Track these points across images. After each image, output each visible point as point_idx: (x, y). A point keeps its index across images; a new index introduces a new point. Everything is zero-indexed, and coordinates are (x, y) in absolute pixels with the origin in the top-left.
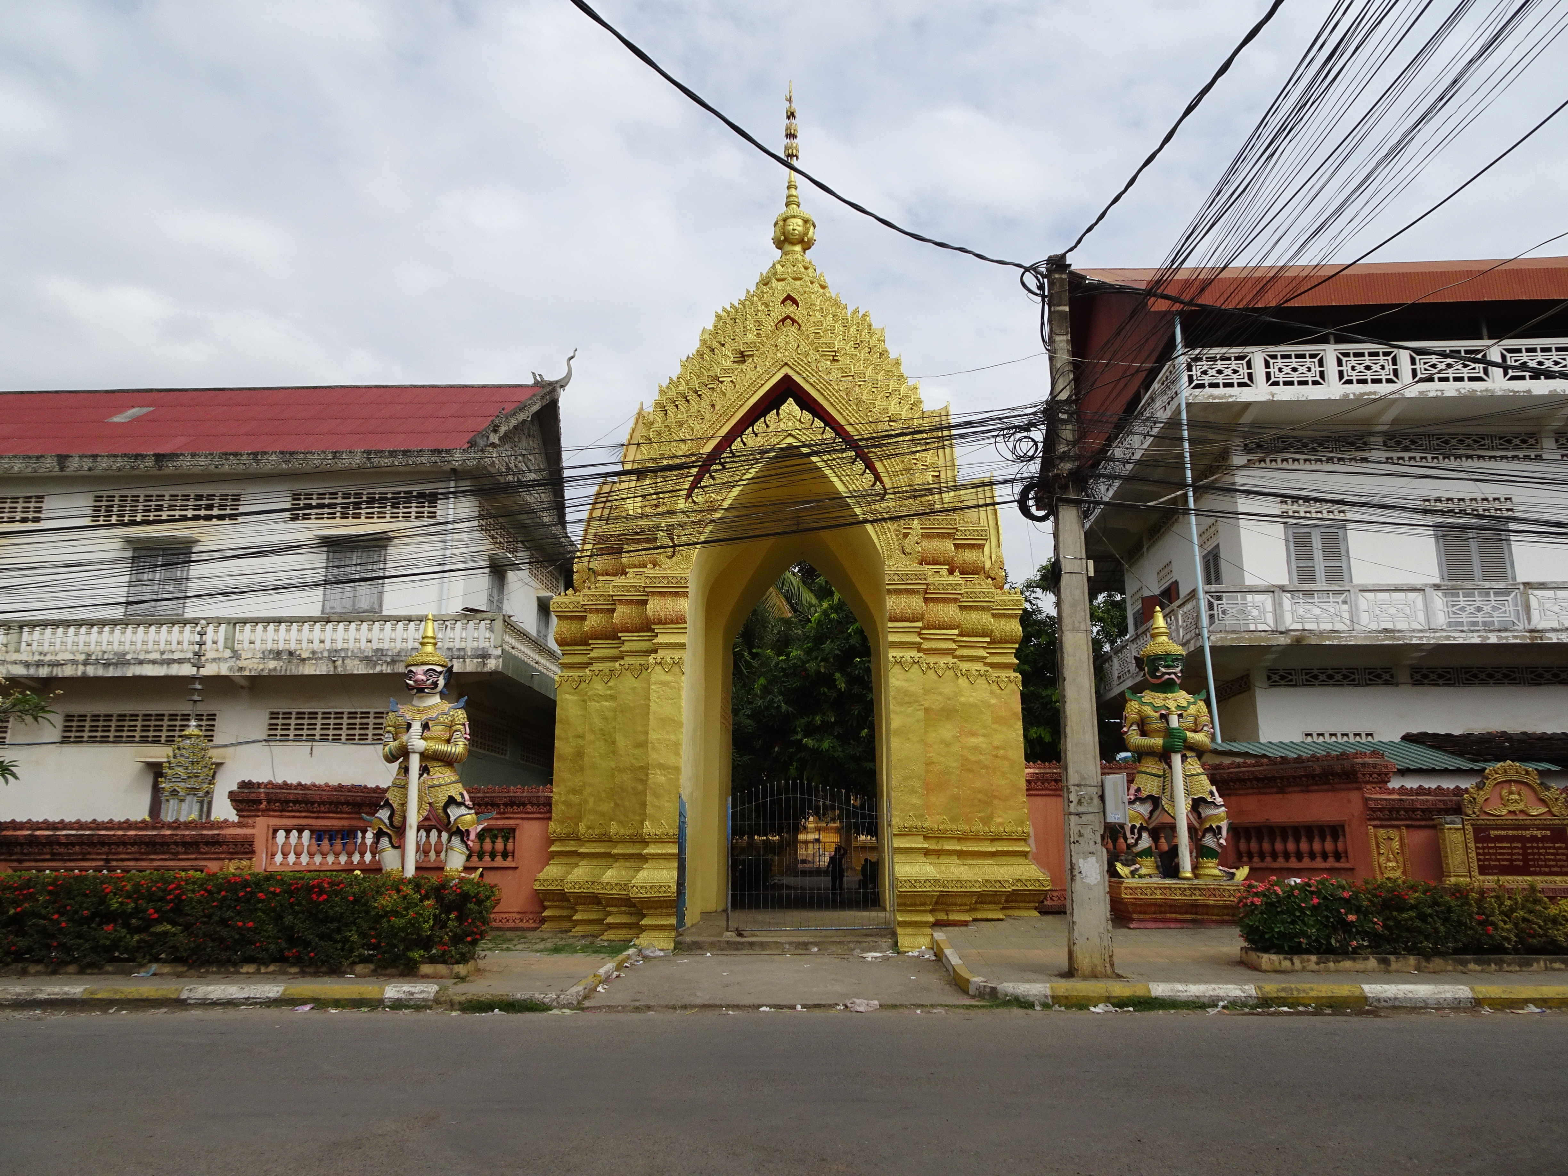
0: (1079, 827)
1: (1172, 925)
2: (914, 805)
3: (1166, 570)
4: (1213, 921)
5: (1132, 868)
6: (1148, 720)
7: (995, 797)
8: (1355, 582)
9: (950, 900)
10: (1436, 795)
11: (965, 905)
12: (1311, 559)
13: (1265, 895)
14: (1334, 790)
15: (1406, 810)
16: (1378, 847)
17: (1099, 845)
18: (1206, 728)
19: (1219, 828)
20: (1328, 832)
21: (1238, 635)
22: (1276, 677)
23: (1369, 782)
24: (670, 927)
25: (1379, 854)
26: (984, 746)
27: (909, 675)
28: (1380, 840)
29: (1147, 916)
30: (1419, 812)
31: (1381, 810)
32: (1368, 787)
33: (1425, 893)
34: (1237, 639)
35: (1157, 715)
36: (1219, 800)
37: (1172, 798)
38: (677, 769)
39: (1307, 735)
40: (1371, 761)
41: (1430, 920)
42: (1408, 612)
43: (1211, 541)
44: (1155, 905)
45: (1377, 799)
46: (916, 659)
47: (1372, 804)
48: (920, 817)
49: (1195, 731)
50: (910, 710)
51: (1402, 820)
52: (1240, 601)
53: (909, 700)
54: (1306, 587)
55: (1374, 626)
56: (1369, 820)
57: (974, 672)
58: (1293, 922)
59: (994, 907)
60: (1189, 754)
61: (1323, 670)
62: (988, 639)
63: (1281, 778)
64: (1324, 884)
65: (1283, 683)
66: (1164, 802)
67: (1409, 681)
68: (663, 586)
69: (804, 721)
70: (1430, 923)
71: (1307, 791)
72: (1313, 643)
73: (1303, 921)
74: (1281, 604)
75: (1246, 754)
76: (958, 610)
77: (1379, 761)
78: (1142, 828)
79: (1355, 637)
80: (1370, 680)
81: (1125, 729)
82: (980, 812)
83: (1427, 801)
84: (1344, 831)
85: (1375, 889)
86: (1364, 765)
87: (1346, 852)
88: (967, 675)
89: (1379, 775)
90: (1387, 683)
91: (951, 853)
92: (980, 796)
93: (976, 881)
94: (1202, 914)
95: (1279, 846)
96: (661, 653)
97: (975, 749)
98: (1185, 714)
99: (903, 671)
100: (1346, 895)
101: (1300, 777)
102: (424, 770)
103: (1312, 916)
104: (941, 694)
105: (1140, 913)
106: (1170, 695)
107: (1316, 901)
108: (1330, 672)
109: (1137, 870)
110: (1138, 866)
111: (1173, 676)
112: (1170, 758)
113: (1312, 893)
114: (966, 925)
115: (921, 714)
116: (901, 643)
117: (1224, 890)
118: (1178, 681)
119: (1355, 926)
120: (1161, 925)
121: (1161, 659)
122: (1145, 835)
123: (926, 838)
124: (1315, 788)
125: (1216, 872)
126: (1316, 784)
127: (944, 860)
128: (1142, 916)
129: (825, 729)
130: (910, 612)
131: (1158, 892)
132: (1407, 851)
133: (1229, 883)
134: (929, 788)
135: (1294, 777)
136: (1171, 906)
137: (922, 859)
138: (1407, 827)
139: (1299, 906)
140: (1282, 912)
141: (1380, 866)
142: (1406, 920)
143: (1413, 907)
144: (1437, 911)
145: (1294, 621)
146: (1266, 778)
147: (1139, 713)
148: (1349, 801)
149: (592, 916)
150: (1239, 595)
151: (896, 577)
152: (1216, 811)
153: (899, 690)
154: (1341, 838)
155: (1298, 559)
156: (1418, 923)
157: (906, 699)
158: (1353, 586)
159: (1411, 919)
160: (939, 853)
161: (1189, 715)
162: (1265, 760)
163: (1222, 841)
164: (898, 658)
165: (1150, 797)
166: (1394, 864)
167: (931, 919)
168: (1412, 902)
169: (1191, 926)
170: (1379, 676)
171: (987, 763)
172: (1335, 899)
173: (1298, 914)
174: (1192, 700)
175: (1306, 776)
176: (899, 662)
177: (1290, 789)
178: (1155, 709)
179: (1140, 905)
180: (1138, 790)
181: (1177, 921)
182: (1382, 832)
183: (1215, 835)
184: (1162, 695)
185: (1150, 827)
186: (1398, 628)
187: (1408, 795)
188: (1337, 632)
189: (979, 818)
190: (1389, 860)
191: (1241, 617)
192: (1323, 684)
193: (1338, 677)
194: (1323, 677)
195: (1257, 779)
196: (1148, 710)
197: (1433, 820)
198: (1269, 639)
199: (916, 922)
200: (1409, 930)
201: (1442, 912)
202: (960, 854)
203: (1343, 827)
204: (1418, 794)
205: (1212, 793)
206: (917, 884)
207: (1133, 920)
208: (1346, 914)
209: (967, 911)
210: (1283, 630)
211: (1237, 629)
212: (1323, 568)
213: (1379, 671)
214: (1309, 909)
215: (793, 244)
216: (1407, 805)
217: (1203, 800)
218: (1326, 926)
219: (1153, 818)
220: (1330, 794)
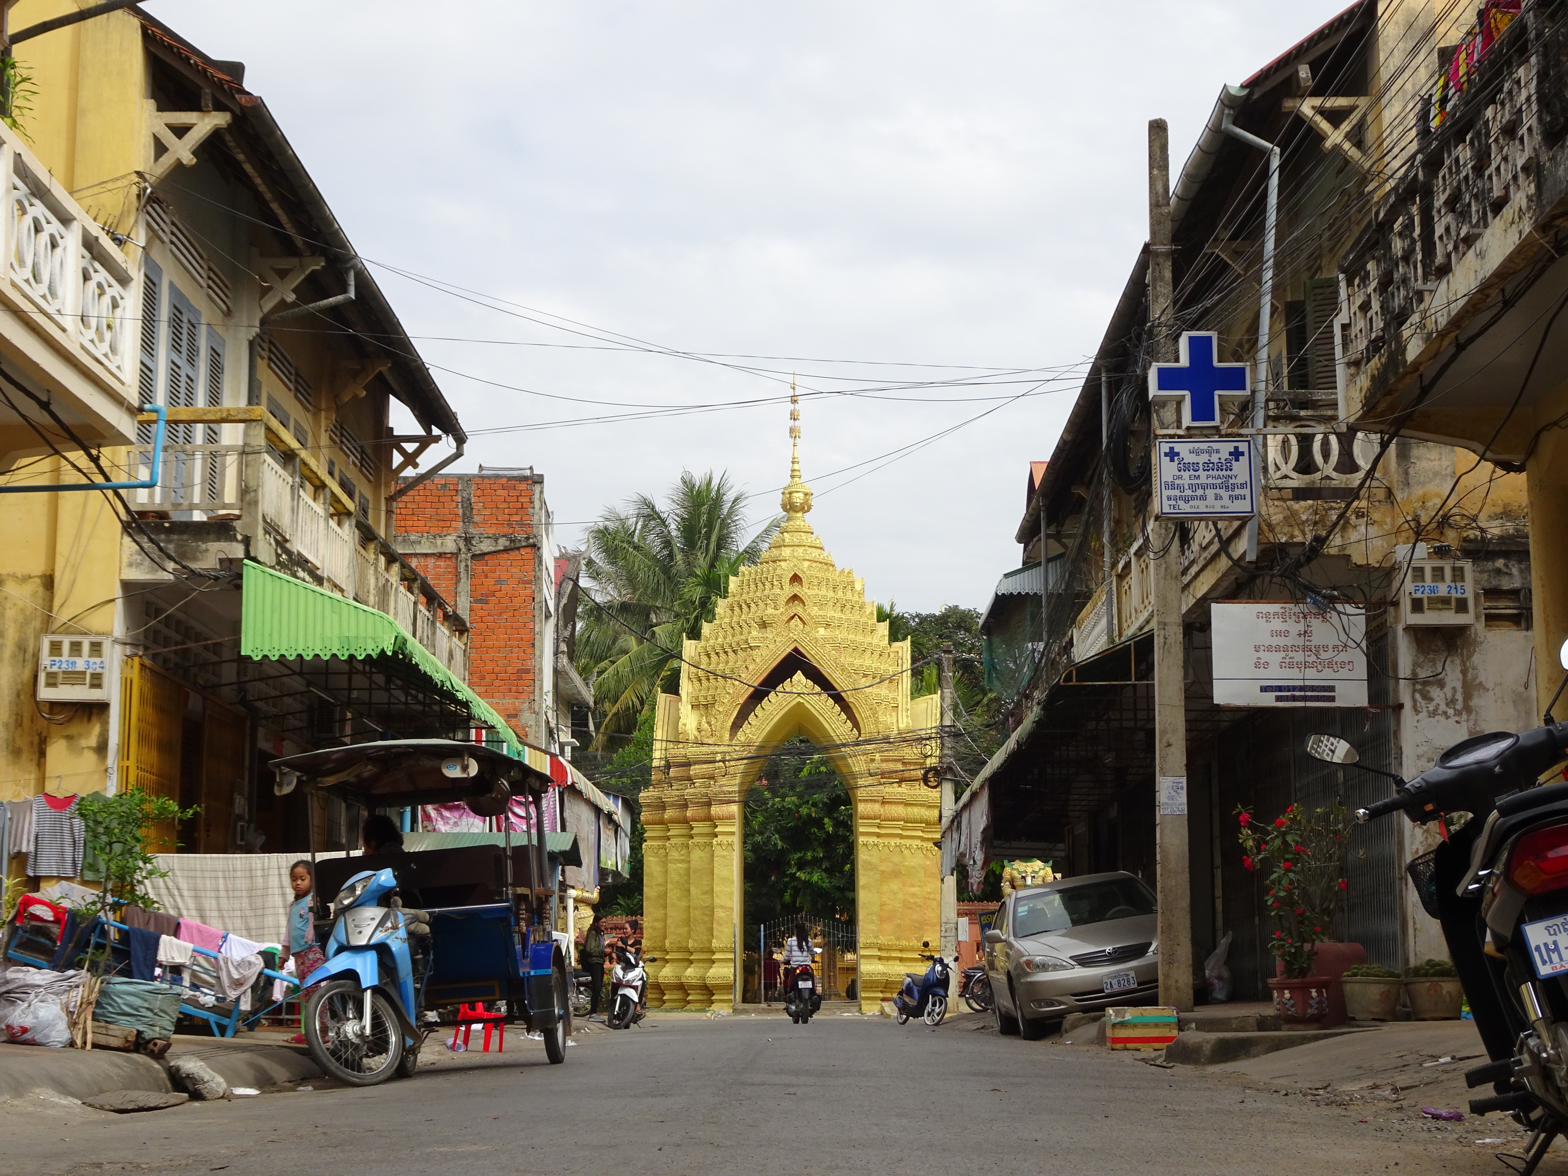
0: (945, 943)
2: (872, 930)
7: (926, 924)
9: (893, 986)
24: (730, 1001)
27: (872, 852)
35: (1020, 876)
38: (732, 909)
46: (877, 842)
48: (876, 937)
50: (871, 873)
53: (871, 867)
57: (914, 847)
62: (924, 825)
68: (721, 797)
69: (797, 855)
76: (904, 808)
81: (1001, 884)
82: (915, 933)
88: (909, 848)
91: (895, 958)
92: (915, 924)
96: (720, 838)
97: (914, 895)
98: (1036, 876)
99: (868, 850)
102: (576, 908)
104: (891, 862)
106: (1029, 864)
115: (878, 876)
116: (867, 833)
123: (880, 949)
127: (891, 962)
129: (815, 863)
130: (873, 813)
134: (882, 920)
137: (877, 961)
149: (675, 997)
151: (864, 792)
153: (865, 861)
157: (869, 867)
160: (888, 959)
161: (1039, 877)
164: (865, 842)
167: (881, 995)
171: (921, 903)
174: (1042, 867)
176: (865, 845)
178: (1020, 872)
184: (1024, 864)
189: (915, 937)
196: (1015, 873)
199: (874, 997)
202: (901, 960)
206: (877, 976)
215: (797, 512)
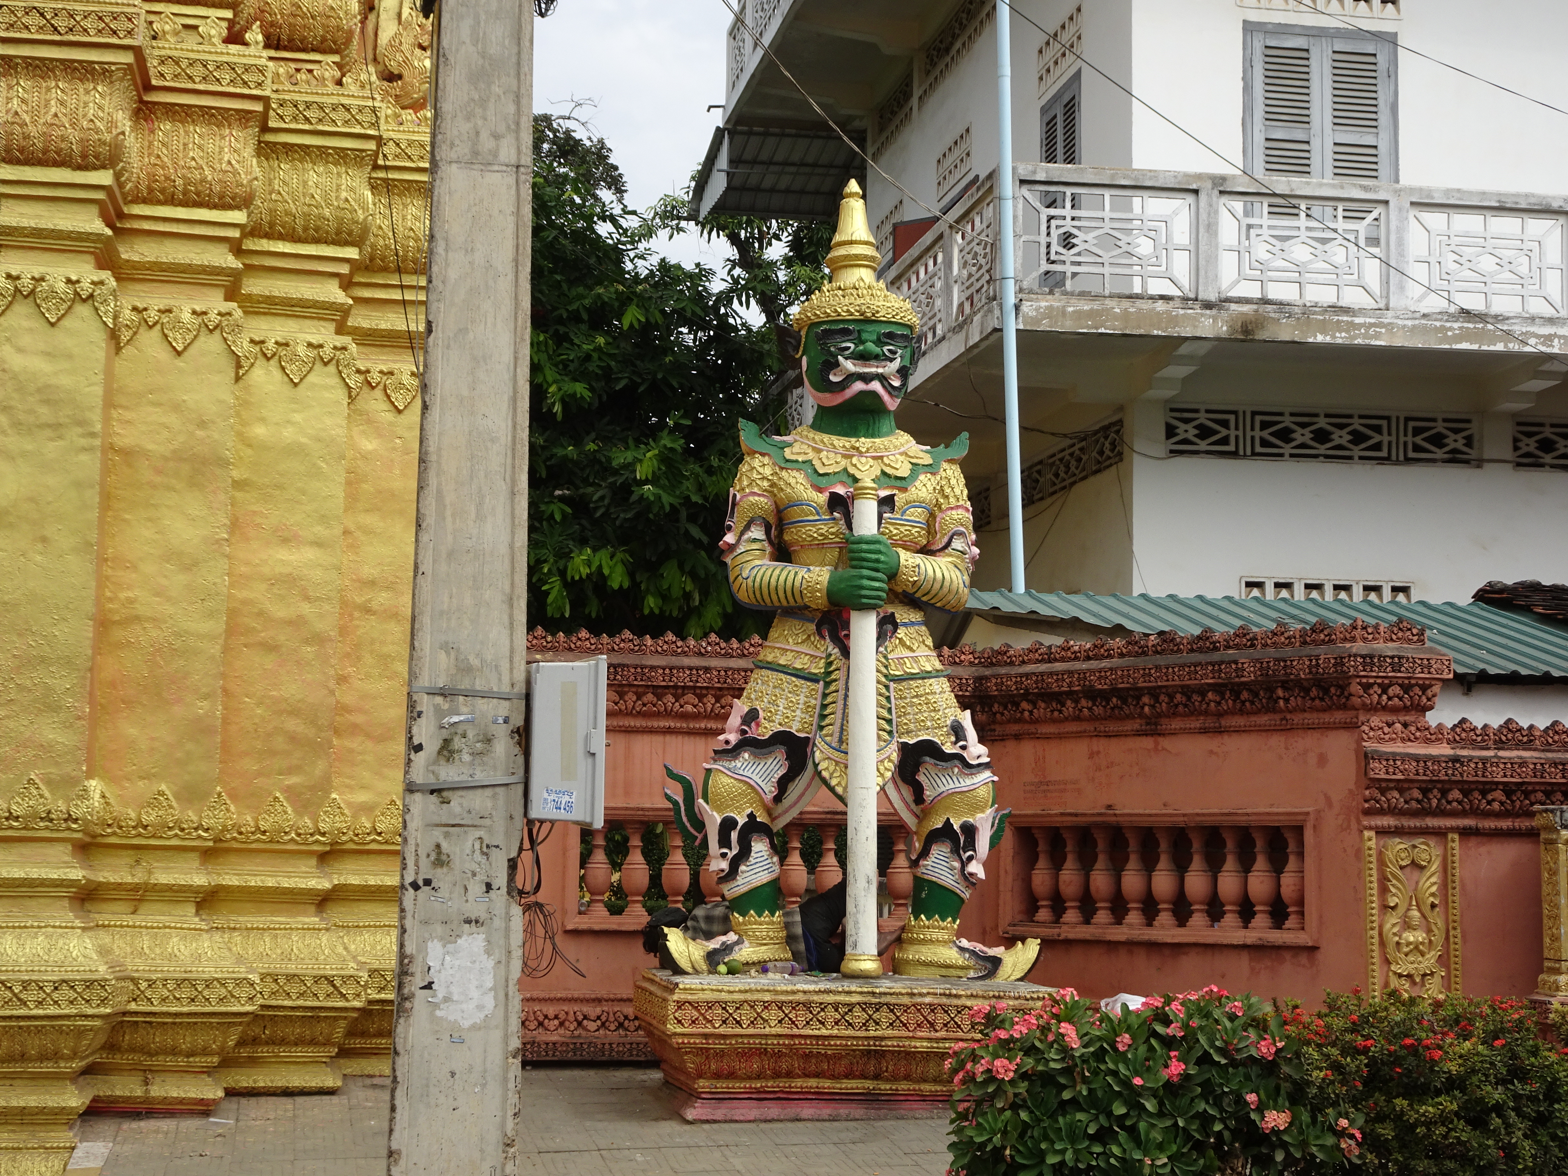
0: (438, 835)
1: (807, 1111)
2: (46, 748)
3: (957, 152)
4: (923, 1098)
5: (715, 944)
6: (794, 514)
7: (355, 729)
8: (1406, 179)
9: (158, 1039)
10: (1547, 747)
11: (205, 1052)
12: (1305, 122)
13: (1030, 1050)
14: (1286, 729)
15: (1466, 789)
16: (1384, 890)
17: (500, 896)
18: (957, 544)
19: (970, 831)
20: (1260, 844)
21: (1096, 306)
22: (1188, 431)
23: (1373, 709)
25: (1386, 908)
26: (317, 575)
27: (61, 338)
28: (1392, 868)
29: (739, 1086)
30: (1499, 794)
31: (1401, 786)
32: (1376, 721)
33: (1490, 1038)
34: (1091, 314)
35: (822, 498)
36: (977, 751)
37: (842, 744)
39: (1249, 585)
40: (1389, 648)
41: (1496, 1121)
42: (1524, 270)
43: (1064, 64)
44: (762, 1052)
45: (1394, 756)
46: (86, 287)
47: (1378, 770)
48: (67, 785)
49: (926, 551)
50: (52, 449)
51: (1453, 814)
52: (1107, 213)
54: (1282, 184)
55: (1435, 304)
56: (1368, 813)
57: (301, 350)
58: (1104, 1136)
59: (309, 1052)
60: (903, 615)
61: (1304, 418)
62: (352, 253)
63: (1154, 693)
64: (1207, 1015)
65: (1203, 445)
66: (820, 754)
67: (1509, 454)
70: (1495, 1133)
71: (1219, 731)
72: (1285, 336)
73: (1132, 1131)
74: (1212, 228)
75: (1074, 625)
76: (248, 152)
77: (1409, 650)
78: (753, 827)
79: (1389, 327)
80: (1417, 448)
81: (729, 538)
82: (290, 771)
83: (1523, 763)
84: (1301, 843)
85: (1355, 1029)
86: (1369, 659)
87: (1300, 902)
88: (275, 355)
89: (1406, 688)
90: (1455, 458)
91: (172, 895)
92: (293, 725)
93: (239, 982)
94: (895, 1078)
95: (1132, 881)
98: (900, 499)
99: (37, 324)
100: (1266, 1050)
101: (1202, 691)
103: (1161, 1114)
104: (177, 407)
105: (717, 1076)
106: (864, 443)
107: (1176, 1068)
108: (1322, 423)
109: (727, 949)
110: (732, 937)
111: (876, 386)
112: (847, 625)
113: (1169, 1042)
114: (206, 1114)
116: (38, 233)
117: (960, 1010)
118: (892, 404)
119: (1284, 1145)
120: (773, 1110)
121: (846, 332)
122: (760, 848)
123: (83, 848)
124: (1239, 721)
125: (951, 955)
126: (1242, 712)
127: (142, 917)
128: (722, 1085)
130: (73, 135)
131: (773, 1015)
132: (1457, 898)
133: (978, 987)
134: (107, 696)
135: (1187, 691)
136: (807, 1056)
137: (63, 915)
138: (1466, 833)
139: (1126, 1083)
140: (1075, 1104)
141: (1382, 943)
142: (1429, 1124)
143: (1453, 1084)
144: (1517, 1097)
145: (1242, 277)
146: (1115, 691)
147: (773, 489)
148: (1322, 760)
150: (1107, 193)
151: (33, 20)
152: (967, 782)
154: (1292, 864)
155: (1270, 118)
156: (1464, 1133)
157: (45, 413)
158: (1398, 192)
159: (1444, 1119)
160: (125, 897)
161: (912, 504)
162: (1118, 642)
163: (976, 868)
164: (26, 283)
165: (784, 739)
166: (1419, 936)
167: (74, 1099)
168: (1453, 1067)
169: (858, 1111)
170: (1438, 440)
171: (320, 626)
172: (1234, 1063)
173: (1119, 1110)
174: (927, 460)
175: (1218, 688)
176: (28, 295)
177: (1176, 724)
178: (818, 479)
179: (721, 1054)
180: (751, 717)
181: (820, 1096)
182: (1397, 846)
183: (956, 851)
184: (840, 442)
185: (778, 825)
186: (1495, 309)
187: (1474, 745)
188: (1346, 310)
189: (288, 791)
190: (1407, 925)
191: (1106, 257)
192: (1302, 454)
193: (1341, 437)
194: (1302, 436)
195: (1092, 694)
196: (798, 484)
197: (1531, 815)
198: (1174, 320)
199: (23, 1111)
200: (1436, 1153)
201: (1532, 1098)
203: (1299, 830)
204: (1500, 744)
205: (957, 731)
206: (31, 996)
207: (698, 1096)
208: (1261, 1109)
209: (209, 1071)
210: (1213, 297)
211: (1096, 289)
212: (1329, 148)
213: (1440, 427)
214: (1154, 1093)
216: (1468, 774)
217: (930, 749)
218: (1199, 1147)
219: (787, 802)
220: (1276, 741)
